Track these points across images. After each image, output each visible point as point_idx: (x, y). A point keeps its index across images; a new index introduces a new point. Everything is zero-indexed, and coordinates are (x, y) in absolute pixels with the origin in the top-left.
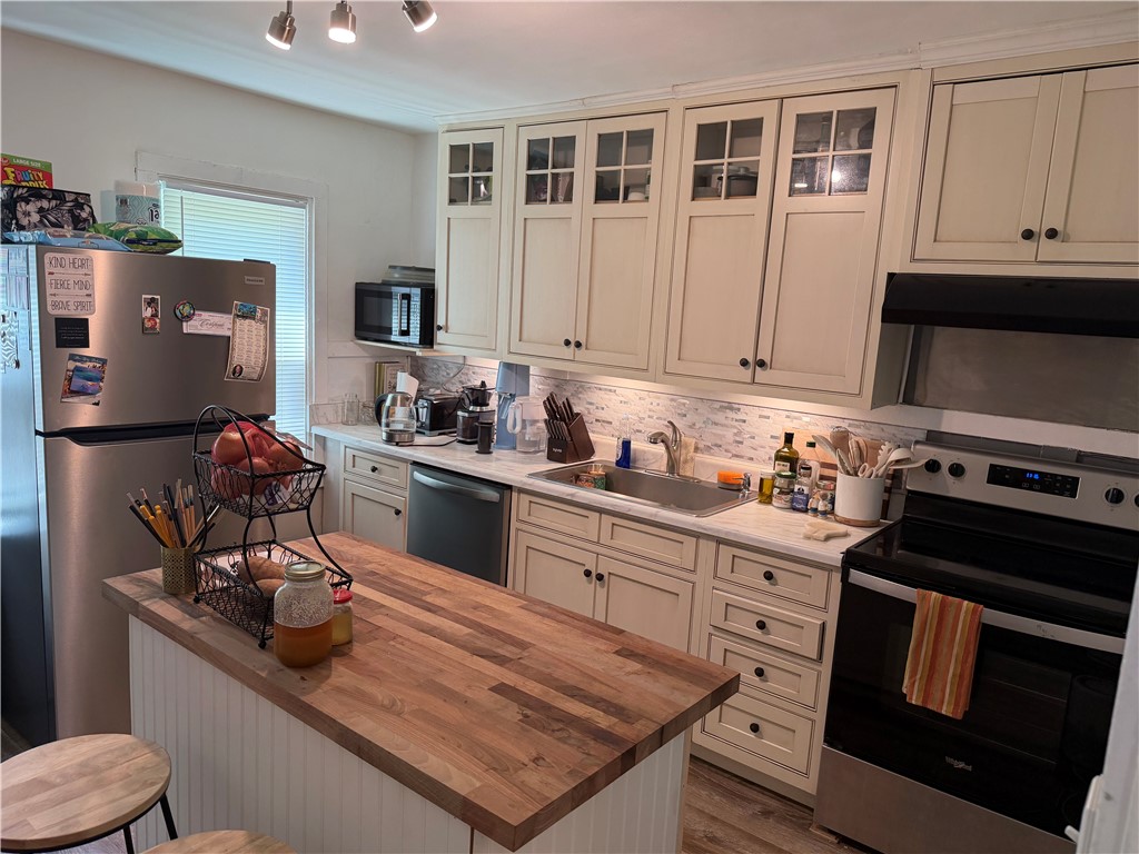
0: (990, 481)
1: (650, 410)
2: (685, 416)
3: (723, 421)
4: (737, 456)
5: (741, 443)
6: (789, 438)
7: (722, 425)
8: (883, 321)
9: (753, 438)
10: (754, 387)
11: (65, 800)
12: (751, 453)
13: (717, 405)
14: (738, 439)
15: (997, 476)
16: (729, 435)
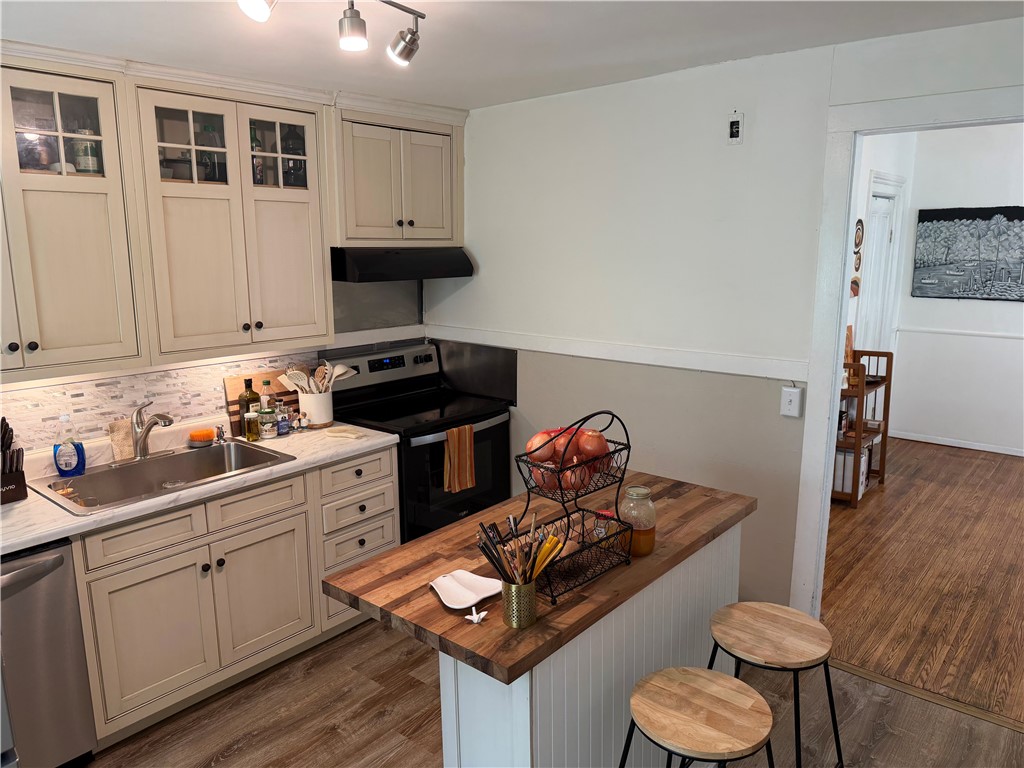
0: (371, 371)
1: (73, 404)
2: (122, 397)
3: (165, 389)
4: (187, 417)
5: (189, 403)
6: (248, 383)
7: (165, 393)
8: (333, 279)
9: (199, 395)
10: (254, 346)
11: (719, 700)
12: (201, 409)
13: (153, 377)
14: (185, 401)
15: (375, 366)
16: (175, 400)
